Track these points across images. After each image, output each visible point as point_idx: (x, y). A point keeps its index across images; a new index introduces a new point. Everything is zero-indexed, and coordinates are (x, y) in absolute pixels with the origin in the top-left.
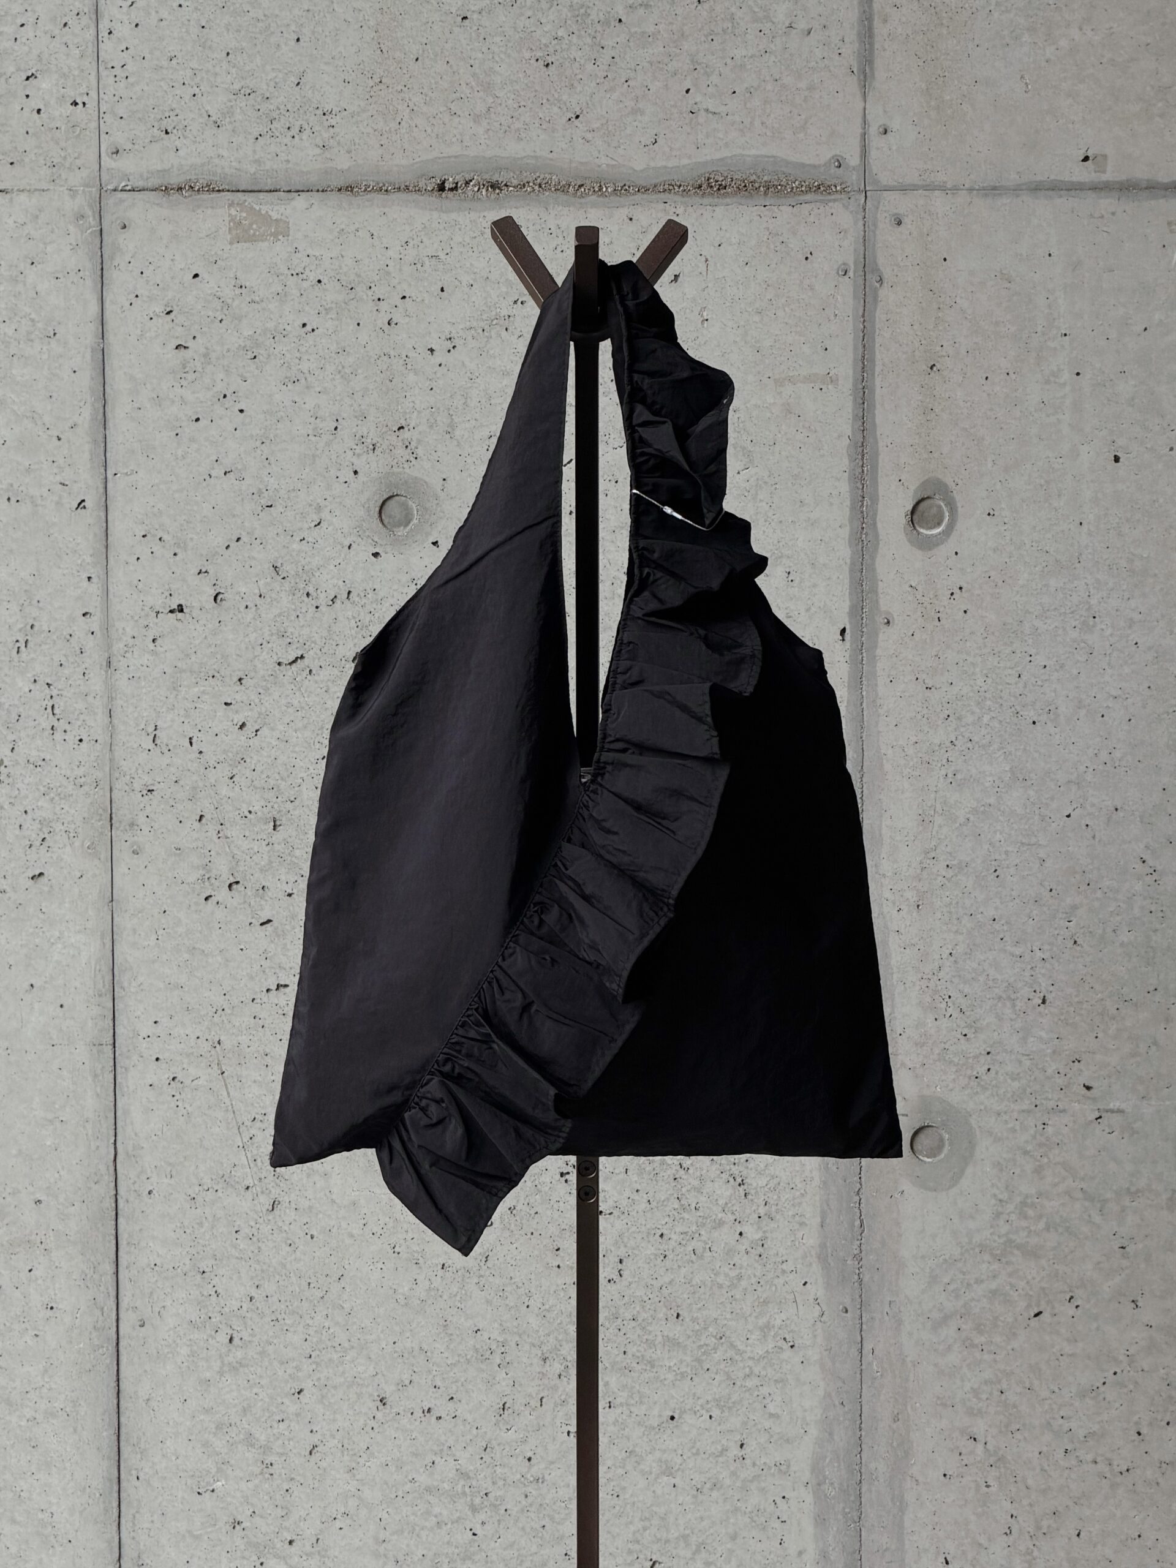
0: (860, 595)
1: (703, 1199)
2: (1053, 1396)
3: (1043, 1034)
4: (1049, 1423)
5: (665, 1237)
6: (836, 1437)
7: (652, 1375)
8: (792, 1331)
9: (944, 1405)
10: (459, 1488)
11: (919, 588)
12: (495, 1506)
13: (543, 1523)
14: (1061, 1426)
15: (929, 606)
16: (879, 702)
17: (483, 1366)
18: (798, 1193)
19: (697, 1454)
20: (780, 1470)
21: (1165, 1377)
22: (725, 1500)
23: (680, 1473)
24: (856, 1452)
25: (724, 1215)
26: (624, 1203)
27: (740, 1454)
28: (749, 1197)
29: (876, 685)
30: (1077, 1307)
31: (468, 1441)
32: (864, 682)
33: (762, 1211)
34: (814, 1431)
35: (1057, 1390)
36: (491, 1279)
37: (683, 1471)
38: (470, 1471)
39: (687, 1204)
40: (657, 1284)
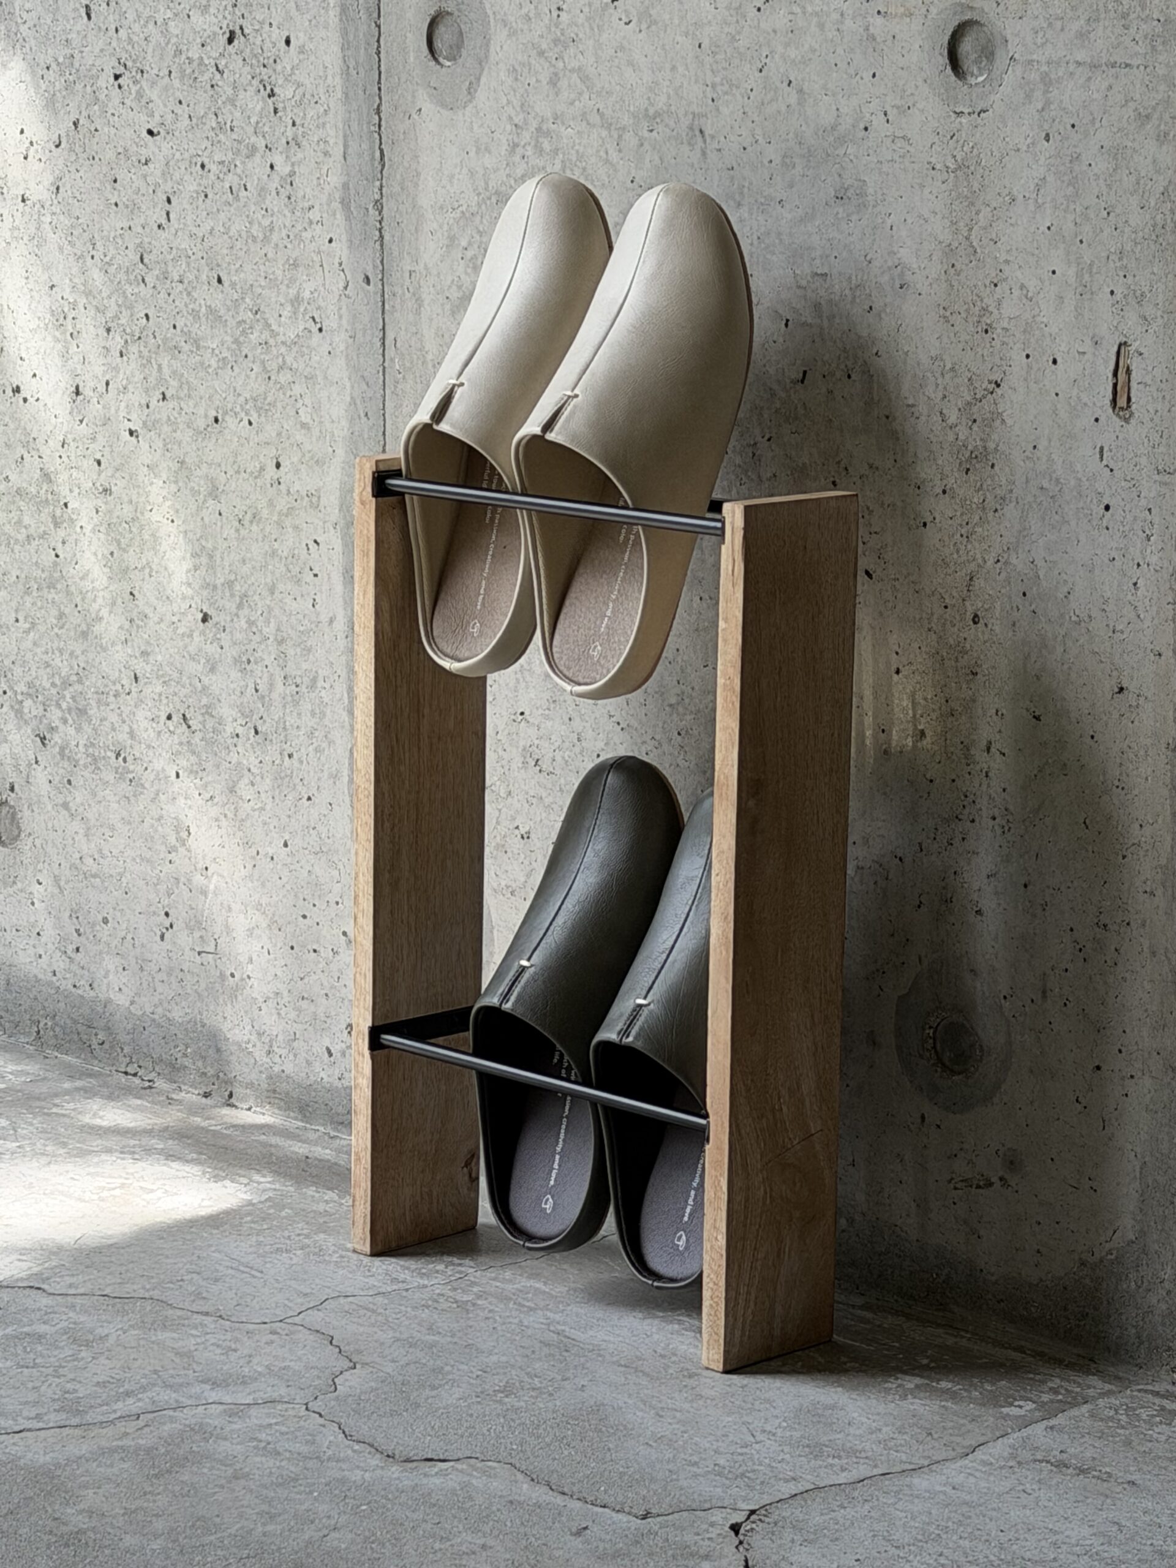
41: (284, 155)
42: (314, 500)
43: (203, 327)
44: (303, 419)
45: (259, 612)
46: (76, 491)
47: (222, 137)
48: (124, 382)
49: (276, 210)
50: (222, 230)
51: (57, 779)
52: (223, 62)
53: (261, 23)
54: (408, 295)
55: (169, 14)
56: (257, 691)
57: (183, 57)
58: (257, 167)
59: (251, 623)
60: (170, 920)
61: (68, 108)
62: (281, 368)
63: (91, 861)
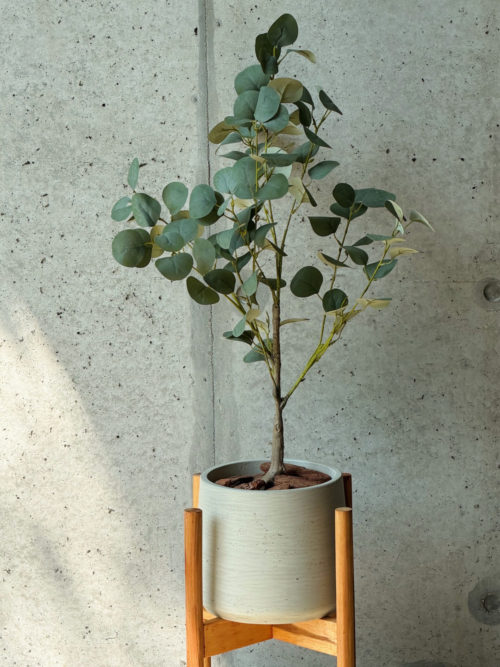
0: (204, 11)
1: (131, 325)
2: (311, 421)
3: (303, 237)
4: (309, 435)
5: (112, 345)
6: (201, 445)
7: (107, 415)
8: (178, 391)
9: (256, 427)
10: (9, 475)
11: (235, 7)
12: (29, 484)
13: (53, 492)
14: (315, 436)
15: (240, 16)
16: (215, 66)
17: (20, 413)
18: (180, 321)
19: (131, 455)
20: (173, 462)
21: (368, 410)
22: (145, 479)
23: (122, 465)
24: (212, 452)
25: (142, 333)
26: (91, 328)
27: (153, 455)
28: (155, 324)
29: (214, 58)
30: (323, 376)
31: (14, 451)
32: (208, 56)
33: (161, 330)
34: (190, 442)
35: (313, 418)
36: (23, 368)
37: (124, 464)
38: (15, 466)
39: (123, 328)
40: (108, 369)
41: (158, 339)
42: (175, 461)
43: (110, 404)
44: (169, 432)
45: (143, 506)
46: (31, 472)
47: (122, 334)
48: (62, 428)
49: (153, 358)
50: (122, 367)
51: (18, 586)
52: (123, 306)
53: (146, 291)
54: (226, 384)
55: (91, 290)
56: (141, 535)
57: (100, 305)
58: (143, 343)
59: (137, 510)
60: (89, 629)
61: (28, 327)
62: (155, 415)
63: (39, 615)
